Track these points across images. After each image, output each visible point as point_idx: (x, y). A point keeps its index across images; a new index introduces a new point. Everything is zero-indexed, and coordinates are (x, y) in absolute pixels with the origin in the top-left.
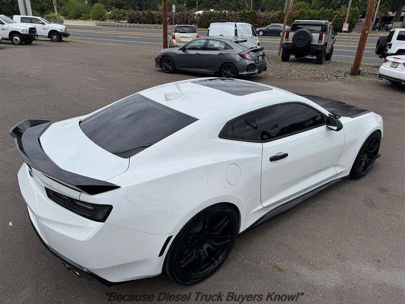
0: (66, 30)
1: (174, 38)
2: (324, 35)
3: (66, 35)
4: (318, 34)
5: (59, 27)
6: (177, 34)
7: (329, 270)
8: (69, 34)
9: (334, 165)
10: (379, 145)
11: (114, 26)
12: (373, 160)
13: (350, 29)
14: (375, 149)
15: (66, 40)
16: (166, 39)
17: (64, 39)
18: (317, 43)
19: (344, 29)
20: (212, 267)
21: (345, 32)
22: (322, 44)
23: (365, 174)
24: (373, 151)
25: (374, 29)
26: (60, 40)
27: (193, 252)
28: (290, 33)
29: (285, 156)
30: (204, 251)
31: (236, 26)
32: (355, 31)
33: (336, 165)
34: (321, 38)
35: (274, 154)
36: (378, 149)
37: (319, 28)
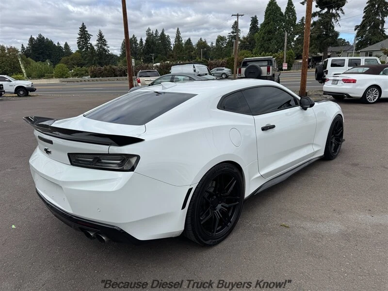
0: (32, 86)
1: (139, 82)
2: (271, 67)
3: (33, 90)
4: (266, 67)
5: (26, 83)
6: (141, 79)
7: (330, 221)
8: (36, 89)
9: (311, 144)
10: (342, 129)
11: (78, 82)
12: (340, 143)
13: (289, 68)
14: (340, 132)
15: (32, 95)
16: (131, 83)
17: (30, 93)
18: (266, 75)
19: (284, 68)
20: (226, 229)
21: (285, 70)
22: (271, 75)
23: (337, 155)
24: (339, 134)
25: (309, 68)
26: (26, 95)
27: (209, 211)
28: (242, 69)
29: (273, 127)
30: (217, 212)
31: (194, 67)
32: (293, 70)
33: (312, 144)
34: (268, 70)
35: (264, 125)
36: (342, 133)
37: (266, 63)
